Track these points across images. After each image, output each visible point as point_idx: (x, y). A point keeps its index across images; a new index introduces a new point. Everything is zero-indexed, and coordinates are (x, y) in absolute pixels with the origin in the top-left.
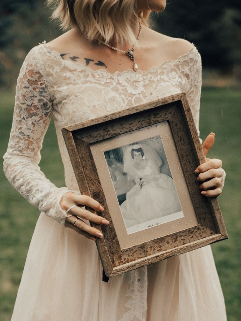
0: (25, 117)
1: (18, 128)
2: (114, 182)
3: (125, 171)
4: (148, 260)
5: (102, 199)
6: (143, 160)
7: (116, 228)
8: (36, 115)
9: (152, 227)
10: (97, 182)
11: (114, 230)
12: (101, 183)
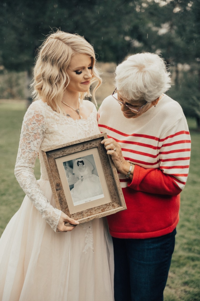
0: (33, 140)
1: (28, 147)
2: (68, 178)
3: (74, 172)
4: (84, 220)
5: (61, 187)
6: (83, 167)
7: (67, 203)
8: (39, 138)
9: (87, 202)
10: (59, 179)
11: (67, 204)
12: (61, 179)
